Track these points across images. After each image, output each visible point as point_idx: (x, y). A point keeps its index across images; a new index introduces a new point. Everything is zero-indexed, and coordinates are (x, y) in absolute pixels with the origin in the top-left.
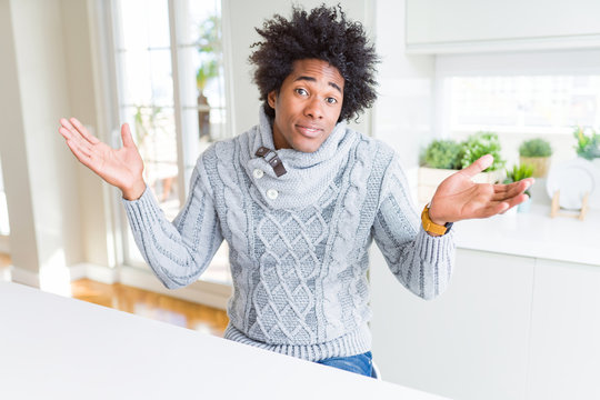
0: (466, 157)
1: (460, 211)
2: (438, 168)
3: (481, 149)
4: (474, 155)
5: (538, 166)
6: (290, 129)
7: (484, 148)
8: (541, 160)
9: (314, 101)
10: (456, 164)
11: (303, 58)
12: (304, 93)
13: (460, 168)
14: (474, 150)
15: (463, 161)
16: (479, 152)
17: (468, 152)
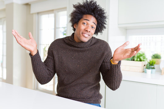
0: (135, 57)
1: (122, 57)
2: (127, 60)
3: (140, 55)
4: (138, 56)
5: (157, 61)
6: (80, 34)
7: (141, 54)
8: (158, 60)
9: (88, 27)
10: (132, 59)
11: (86, 14)
12: (85, 24)
13: (134, 60)
14: (138, 55)
15: (134, 58)
16: (139, 56)
17: (136, 55)
